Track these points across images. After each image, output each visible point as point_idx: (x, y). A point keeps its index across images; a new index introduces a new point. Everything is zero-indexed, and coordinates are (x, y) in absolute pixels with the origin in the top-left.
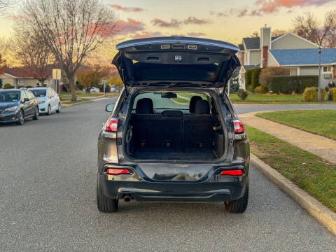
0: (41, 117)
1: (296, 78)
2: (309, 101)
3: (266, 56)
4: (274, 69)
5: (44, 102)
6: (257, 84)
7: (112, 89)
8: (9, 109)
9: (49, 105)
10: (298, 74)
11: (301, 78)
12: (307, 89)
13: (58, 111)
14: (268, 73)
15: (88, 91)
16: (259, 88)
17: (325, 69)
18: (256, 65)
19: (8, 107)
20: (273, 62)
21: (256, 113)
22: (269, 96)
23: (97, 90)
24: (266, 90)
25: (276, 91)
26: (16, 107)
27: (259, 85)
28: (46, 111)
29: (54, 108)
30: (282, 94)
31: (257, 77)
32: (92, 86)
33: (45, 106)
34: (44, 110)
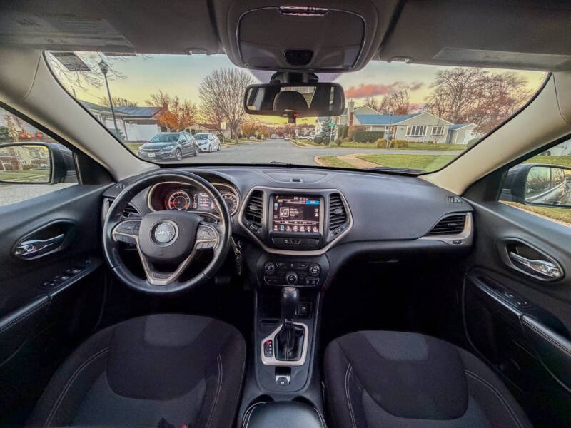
0: (200, 154)
1: (369, 133)
2: (379, 147)
3: (352, 118)
4: (356, 126)
5: (205, 143)
6: (346, 135)
7: (262, 138)
8: (166, 148)
9: (210, 145)
10: (371, 130)
11: (373, 132)
12: (379, 140)
13: (218, 150)
14: (353, 129)
15: (248, 138)
16: (347, 138)
17: (387, 128)
18: (344, 124)
19: (165, 146)
20: (356, 122)
21: (357, 155)
22: (353, 144)
23: (254, 138)
24: (351, 140)
25: (358, 141)
26: (172, 147)
27: (347, 136)
28: (208, 150)
29: (214, 148)
30: (361, 143)
31: (346, 131)
32: (251, 135)
33: (207, 146)
34: (205, 149)
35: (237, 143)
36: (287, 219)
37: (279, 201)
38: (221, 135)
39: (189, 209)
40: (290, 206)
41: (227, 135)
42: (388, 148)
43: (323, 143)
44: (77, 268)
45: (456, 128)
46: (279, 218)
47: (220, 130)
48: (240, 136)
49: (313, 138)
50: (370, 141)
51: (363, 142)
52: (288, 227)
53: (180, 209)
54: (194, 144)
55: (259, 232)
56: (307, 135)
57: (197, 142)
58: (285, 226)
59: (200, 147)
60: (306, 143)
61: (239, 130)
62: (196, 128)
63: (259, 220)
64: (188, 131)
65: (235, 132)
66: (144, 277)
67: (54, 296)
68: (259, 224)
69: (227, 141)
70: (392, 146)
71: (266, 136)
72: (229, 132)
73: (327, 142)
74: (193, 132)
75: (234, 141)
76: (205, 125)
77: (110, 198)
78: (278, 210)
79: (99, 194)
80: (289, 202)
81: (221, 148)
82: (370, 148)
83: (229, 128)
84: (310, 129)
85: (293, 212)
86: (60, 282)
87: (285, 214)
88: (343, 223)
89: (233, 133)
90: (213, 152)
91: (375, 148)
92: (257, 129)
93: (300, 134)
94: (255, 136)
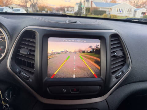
6: (89, 12)
12: (104, 14)
14: (92, 9)
17: (108, 9)
22: (93, 16)
24: (92, 14)
38: (27, 10)
45: (137, 10)
47: (27, 8)
48: (37, 11)
49: (74, 13)
50: (100, 15)
51: (97, 15)
55: (31, 80)
56: (71, 12)
61: (37, 8)
62: (14, 6)
63: (32, 66)
64: (10, 7)
65: (35, 9)
68: (31, 70)
70: (110, 17)
71: (51, 11)
73: (80, 15)
76: (19, 5)
83: (32, 7)
84: (72, 9)
88: (123, 65)
89: (34, 10)
92: (46, 7)
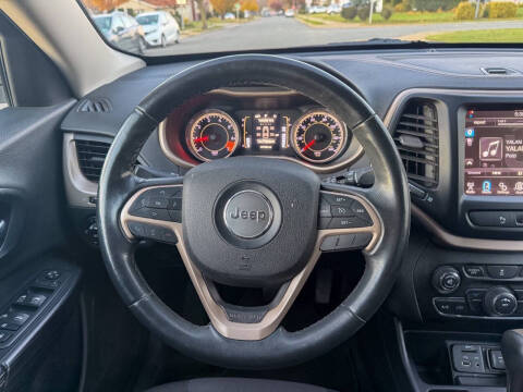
0: (148, 51)
2: (462, 18)
5: (154, 31)
7: (247, 15)
9: (163, 35)
13: (177, 42)
15: (223, 18)
16: (400, 6)
23: (231, 16)
24: (409, 8)
28: (159, 42)
29: (171, 38)
30: (427, 13)
32: (227, 11)
33: (157, 36)
34: (156, 41)
35: (205, 27)
36: (498, 164)
37: (476, 122)
39: (240, 151)
40: (503, 133)
41: (186, 13)
42: (478, 18)
43: (357, 18)
44: (38, 291)
46: (477, 164)
47: (176, 7)
48: (209, 16)
49: (339, 10)
50: (444, 9)
51: (431, 11)
52: (502, 185)
53: (215, 153)
54: (137, 34)
56: (326, 5)
57: (143, 29)
58: (495, 183)
59: (147, 38)
60: (326, 18)
61: (206, 4)
66: (204, 320)
67: (12, 364)
68: (421, 179)
69: (188, 26)
70: (486, 15)
71: (253, 12)
72: (189, 9)
73: (365, 16)
74: (131, 13)
75: (201, 24)
77: (76, 133)
78: (476, 143)
79: (50, 128)
80: (502, 123)
81: (181, 38)
82: (445, 20)
85: (513, 149)
86: (14, 328)
87: (494, 152)
90: (168, 45)
91: (455, 20)
93: (313, 5)
94: (235, 13)
